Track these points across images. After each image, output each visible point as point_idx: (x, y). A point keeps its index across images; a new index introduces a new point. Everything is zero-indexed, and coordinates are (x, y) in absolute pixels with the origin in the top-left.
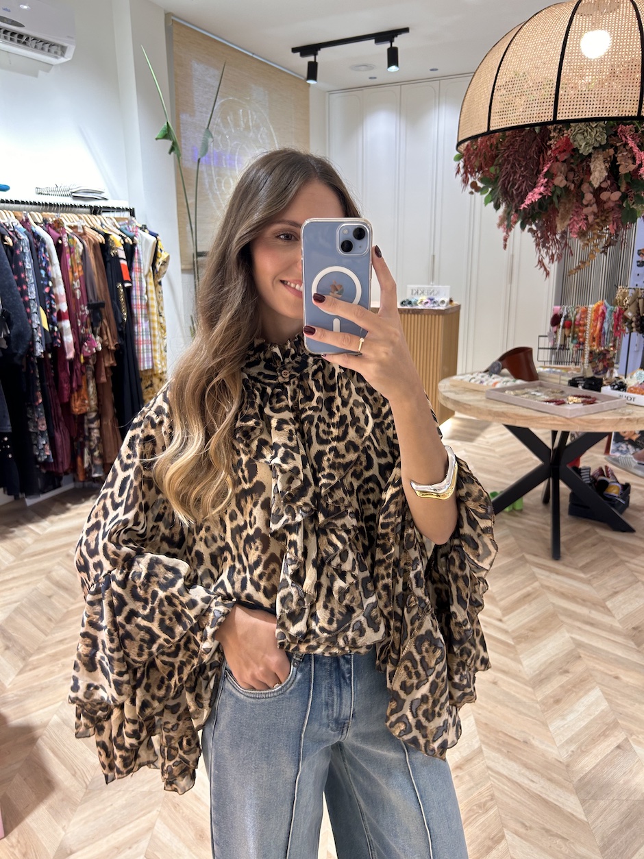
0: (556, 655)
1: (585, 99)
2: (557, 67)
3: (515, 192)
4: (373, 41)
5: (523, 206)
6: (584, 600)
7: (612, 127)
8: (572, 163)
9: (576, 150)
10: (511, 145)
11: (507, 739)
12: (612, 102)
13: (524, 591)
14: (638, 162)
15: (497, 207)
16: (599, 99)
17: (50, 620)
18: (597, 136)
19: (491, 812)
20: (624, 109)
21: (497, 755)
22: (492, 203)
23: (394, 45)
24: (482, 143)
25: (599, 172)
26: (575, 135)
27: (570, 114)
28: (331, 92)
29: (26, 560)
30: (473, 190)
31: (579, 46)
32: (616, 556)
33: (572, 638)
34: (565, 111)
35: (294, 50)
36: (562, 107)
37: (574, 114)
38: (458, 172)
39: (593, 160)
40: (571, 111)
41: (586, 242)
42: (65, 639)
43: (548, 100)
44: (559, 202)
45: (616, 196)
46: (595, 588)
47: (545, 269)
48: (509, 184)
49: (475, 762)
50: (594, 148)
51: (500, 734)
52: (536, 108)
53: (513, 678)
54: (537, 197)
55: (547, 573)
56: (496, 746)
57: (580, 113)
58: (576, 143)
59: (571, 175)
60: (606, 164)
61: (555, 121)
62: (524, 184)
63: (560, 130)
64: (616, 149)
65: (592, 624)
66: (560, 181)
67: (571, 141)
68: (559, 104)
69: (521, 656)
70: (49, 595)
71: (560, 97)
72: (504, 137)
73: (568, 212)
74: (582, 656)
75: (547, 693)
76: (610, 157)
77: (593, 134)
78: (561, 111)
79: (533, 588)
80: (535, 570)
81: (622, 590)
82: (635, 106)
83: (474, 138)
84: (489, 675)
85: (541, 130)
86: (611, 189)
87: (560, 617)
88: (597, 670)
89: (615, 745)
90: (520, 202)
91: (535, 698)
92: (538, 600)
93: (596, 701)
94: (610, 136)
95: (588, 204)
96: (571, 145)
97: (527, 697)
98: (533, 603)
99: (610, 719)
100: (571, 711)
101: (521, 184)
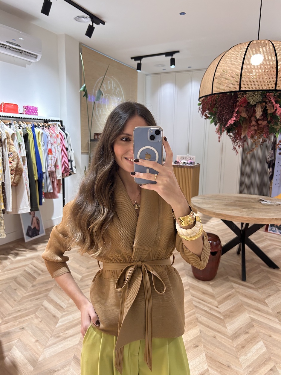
0: (243, 324)
1: (253, 82)
2: (241, 69)
3: (223, 119)
4: (164, 56)
5: (227, 125)
6: (255, 299)
7: (264, 94)
8: (248, 108)
9: (249, 103)
10: (222, 100)
11: (220, 364)
12: (264, 83)
13: (228, 294)
14: (275, 108)
15: (216, 124)
16: (258, 82)
17: (15, 301)
18: (257, 98)
20: (269, 87)
21: (215, 372)
22: (214, 123)
23: (173, 57)
24: (209, 98)
25: (259, 113)
26: (249, 97)
27: (246, 88)
28: (146, 75)
29: (6, 272)
30: (206, 118)
31: (250, 61)
32: (269, 278)
33: (250, 317)
34: (244, 87)
35: (132, 58)
36: (243, 85)
38: (200, 110)
39: (256, 107)
41: (255, 141)
42: (21, 310)
43: (237, 82)
44: (243, 124)
45: (265, 123)
46: (260, 293)
47: (236, 151)
48: (221, 115)
50: (256, 103)
51: (217, 362)
52: (232, 85)
53: (223, 336)
54: (233, 122)
55: (238, 285)
56: (215, 368)
57: (250, 88)
58: (249, 100)
59: (247, 112)
60: (262, 109)
61: (240, 91)
62: (228, 116)
63: (242, 94)
64: (266, 103)
65: (259, 310)
66: (244, 115)
67: (247, 99)
68: (241, 84)
69: (226, 325)
70: (15, 289)
71: (242, 81)
72: (219, 96)
73: (246, 128)
74: (254, 325)
75: (239, 343)
76: (264, 106)
78: (242, 87)
79: (232, 292)
80: (233, 284)
81: (272, 295)
82: (274, 85)
83: (206, 96)
84: (212, 333)
85: (234, 94)
86: (263, 120)
87: (244, 307)
88: (261, 332)
89: (269, 369)
90: (225, 124)
91: (233, 345)
92: (234, 298)
93: (261, 347)
94: (263, 98)
95: (254, 126)
96: (247, 101)
97: (229, 345)
98: (232, 299)
99: (267, 356)
100: (250, 352)
101: (226, 116)
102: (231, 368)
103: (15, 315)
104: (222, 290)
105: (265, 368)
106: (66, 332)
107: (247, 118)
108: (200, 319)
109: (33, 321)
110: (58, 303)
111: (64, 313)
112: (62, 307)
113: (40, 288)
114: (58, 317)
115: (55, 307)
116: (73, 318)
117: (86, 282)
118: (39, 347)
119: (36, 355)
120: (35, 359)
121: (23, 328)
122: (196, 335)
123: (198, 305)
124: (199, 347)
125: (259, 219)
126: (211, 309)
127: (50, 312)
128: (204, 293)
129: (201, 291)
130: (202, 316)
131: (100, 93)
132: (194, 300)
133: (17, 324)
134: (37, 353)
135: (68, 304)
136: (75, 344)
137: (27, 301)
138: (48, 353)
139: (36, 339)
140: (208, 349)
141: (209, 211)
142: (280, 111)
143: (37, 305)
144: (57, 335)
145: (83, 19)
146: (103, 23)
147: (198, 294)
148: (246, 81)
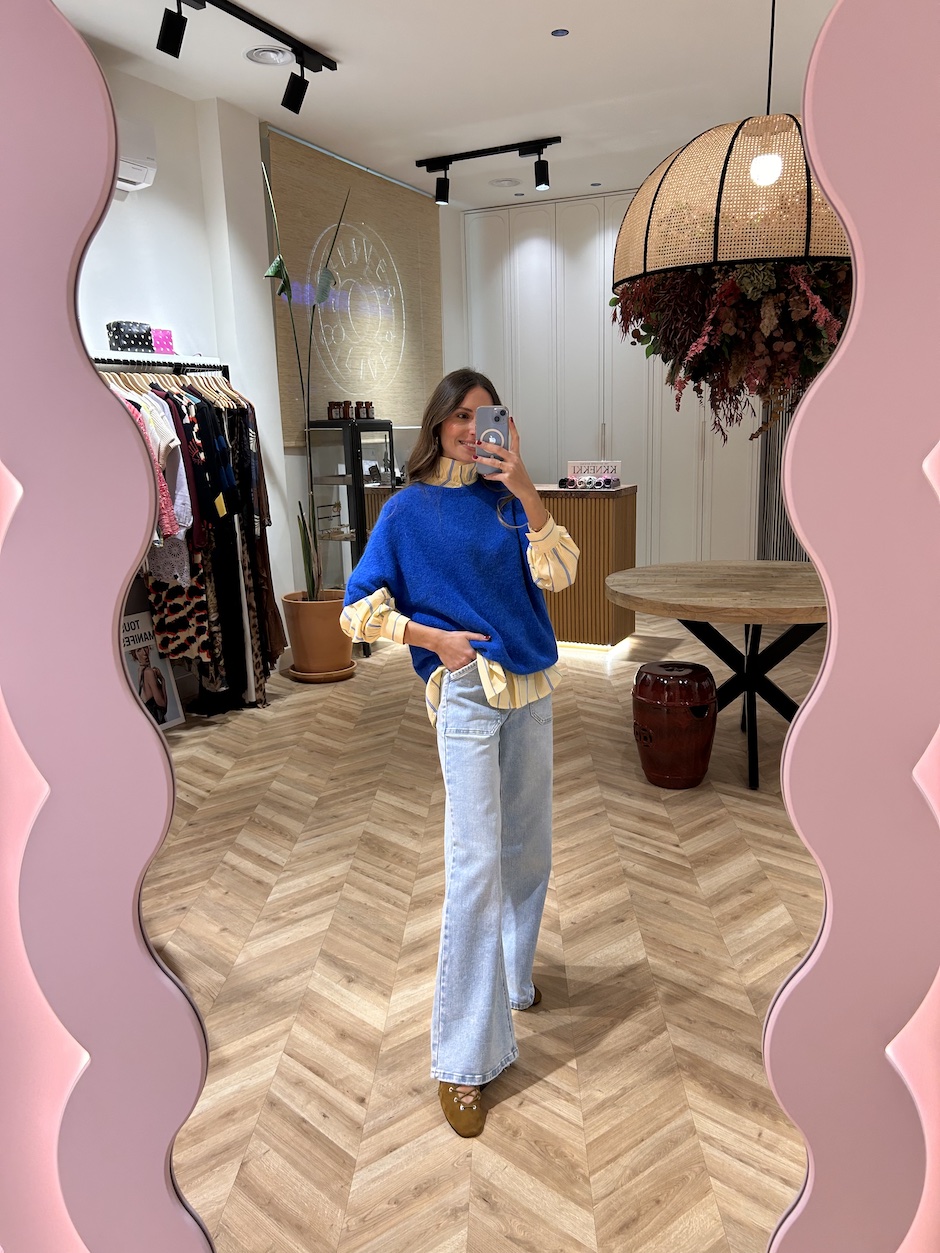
0: (739, 876)
1: (749, 238)
2: (716, 202)
3: (677, 343)
4: (516, 153)
5: (688, 359)
7: (783, 269)
8: (741, 309)
9: (744, 296)
12: (777, 241)
13: (707, 818)
14: (811, 308)
15: (665, 360)
16: (762, 237)
18: (765, 280)
19: (654, 1010)
20: (790, 249)
21: (664, 964)
22: (659, 357)
23: (542, 158)
24: (639, 287)
25: (769, 322)
26: (741, 278)
27: (733, 255)
28: (466, 212)
30: (636, 340)
31: (748, 175)
33: (759, 861)
34: (726, 251)
35: (419, 164)
36: (723, 247)
37: (736, 255)
38: (614, 319)
39: (763, 307)
40: (732, 251)
41: (767, 399)
43: (708, 239)
44: (730, 355)
45: (790, 346)
47: (723, 433)
48: (671, 330)
50: (762, 293)
51: (668, 947)
52: (695, 249)
53: (688, 899)
54: (701, 348)
55: (735, 800)
56: (663, 956)
57: (743, 254)
58: (742, 287)
59: (741, 323)
60: (777, 311)
61: (716, 262)
62: (688, 333)
63: (724, 271)
64: (787, 296)
65: (784, 848)
66: (729, 328)
67: (737, 285)
68: (719, 244)
69: (698, 879)
71: (720, 236)
72: (666, 279)
73: (741, 364)
74: (769, 876)
75: (724, 911)
76: (781, 302)
77: (761, 278)
78: (722, 251)
79: (718, 815)
80: (723, 797)
82: (801, 246)
83: (632, 280)
84: (661, 896)
85: (703, 272)
86: (785, 338)
87: (748, 842)
88: (784, 890)
89: (795, 954)
90: (683, 354)
91: (709, 914)
92: (723, 825)
93: (779, 916)
94: (782, 279)
95: (760, 356)
96: (738, 289)
97: (703, 915)
98: (717, 829)
99: (792, 932)
100: (751, 926)
101: (684, 334)
102: (703, 957)
103: (159, 885)
104: (693, 810)
105: (784, 953)
106: (294, 910)
107: (743, 337)
108: (631, 871)
109: (206, 894)
110: (264, 856)
112: (275, 864)
113: (211, 827)
114: (267, 883)
115: (260, 865)
116: (307, 882)
118: (232, 940)
119: (228, 955)
120: (227, 962)
121: (184, 908)
122: (620, 902)
123: (627, 843)
124: (627, 922)
125: (780, 612)
126: (660, 850)
127: (244, 874)
128: (645, 819)
129: (636, 816)
131: (329, 276)
132: (619, 836)
133: (166, 902)
134: (224, 950)
135: (292, 856)
136: (318, 930)
137: (181, 856)
138: (257, 949)
139: (222, 926)
140: (652, 924)
141: (651, 602)
142: (823, 315)
143: (210, 862)
144: (273, 917)
145: (272, 55)
146: (332, 65)
147: (627, 821)
148: (730, 235)
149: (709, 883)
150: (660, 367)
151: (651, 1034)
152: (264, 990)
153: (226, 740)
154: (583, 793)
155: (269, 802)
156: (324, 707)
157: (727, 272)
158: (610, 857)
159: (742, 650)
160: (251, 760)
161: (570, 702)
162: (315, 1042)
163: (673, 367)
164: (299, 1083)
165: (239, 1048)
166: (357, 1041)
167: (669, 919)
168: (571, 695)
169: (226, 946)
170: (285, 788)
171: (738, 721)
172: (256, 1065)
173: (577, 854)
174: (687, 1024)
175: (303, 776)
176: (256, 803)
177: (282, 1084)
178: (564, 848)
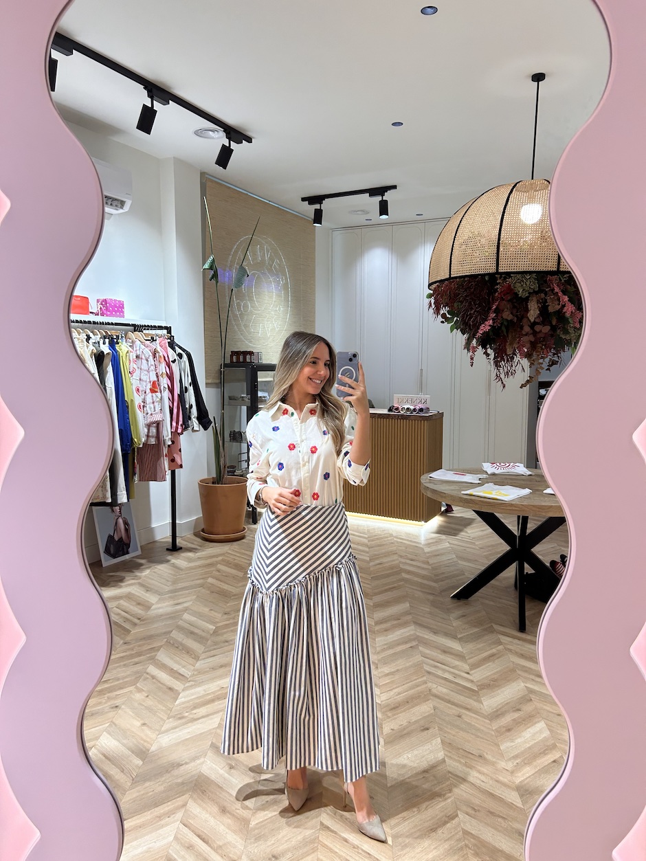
0: (512, 698)
1: (519, 258)
3: (471, 323)
4: (368, 195)
5: (478, 335)
7: (542, 278)
8: (514, 303)
9: (516, 294)
10: (469, 288)
11: (465, 753)
13: (490, 652)
14: (562, 303)
15: (462, 332)
18: (531, 284)
19: (449, 800)
20: (547, 266)
21: (457, 764)
22: (458, 330)
23: (384, 198)
24: (445, 286)
25: (533, 312)
26: (515, 283)
27: (508, 268)
28: (333, 230)
30: (444, 320)
33: (526, 687)
34: (504, 265)
35: (304, 199)
37: (511, 268)
38: (431, 305)
39: (530, 302)
40: (508, 266)
41: (532, 362)
43: (492, 257)
44: (507, 332)
45: (546, 329)
47: (502, 383)
48: (467, 315)
49: (439, 768)
50: (529, 293)
51: (461, 750)
52: (483, 263)
53: (475, 714)
54: (488, 328)
56: (457, 758)
57: (515, 268)
58: (516, 289)
59: (515, 311)
60: (539, 305)
61: (497, 272)
62: (479, 318)
64: (546, 294)
66: (507, 315)
67: (512, 287)
68: (500, 261)
69: (482, 699)
71: (500, 255)
72: (463, 282)
73: (514, 338)
74: (532, 699)
75: (500, 725)
76: (542, 299)
77: (528, 283)
78: (502, 265)
79: (498, 650)
80: (501, 637)
82: (555, 264)
83: (441, 281)
84: (456, 711)
85: (490, 279)
86: (543, 323)
87: (518, 672)
88: (544, 709)
89: (552, 760)
90: (475, 331)
91: (490, 727)
92: (500, 659)
93: (541, 730)
94: (542, 284)
95: (526, 334)
96: (513, 290)
97: (486, 727)
98: (496, 661)
99: (551, 742)
100: (520, 737)
101: (476, 318)
102: (485, 759)
104: (479, 646)
105: (543, 760)
106: (194, 711)
107: (515, 320)
108: (434, 691)
109: (133, 697)
110: (175, 669)
111: (187, 685)
112: (183, 676)
113: (139, 646)
114: (177, 690)
115: (172, 676)
116: (205, 690)
117: (225, 636)
118: (148, 732)
119: (145, 744)
120: (144, 750)
121: (116, 707)
122: (427, 714)
123: (432, 670)
124: (430, 731)
125: (541, 508)
126: (456, 676)
127: (162, 684)
128: (445, 652)
129: (439, 649)
130: (440, 688)
131: (243, 272)
132: (425, 663)
133: (104, 701)
134: (142, 739)
135: (194, 670)
137: (118, 667)
138: (165, 740)
139: (142, 722)
140: (449, 733)
141: (452, 496)
142: (569, 309)
143: (137, 672)
144: (179, 716)
145: (210, 132)
146: (249, 140)
147: (433, 653)
148: (507, 255)
149: (491, 702)
150: (460, 338)
151: (447, 819)
152: (169, 773)
153: (153, 582)
154: (402, 631)
155: (180, 628)
156: (223, 560)
157: (505, 278)
158: (420, 680)
159: (516, 533)
160: (171, 597)
161: (394, 563)
162: (204, 815)
163: (468, 339)
164: (190, 847)
165: (149, 817)
166: (233, 815)
167: (462, 729)
168: (395, 557)
169: (144, 738)
170: (193, 619)
171: (512, 581)
172: (160, 831)
173: (397, 677)
174: (473, 812)
175: (206, 610)
176: (171, 629)
177: (178, 847)
178: (388, 672)
